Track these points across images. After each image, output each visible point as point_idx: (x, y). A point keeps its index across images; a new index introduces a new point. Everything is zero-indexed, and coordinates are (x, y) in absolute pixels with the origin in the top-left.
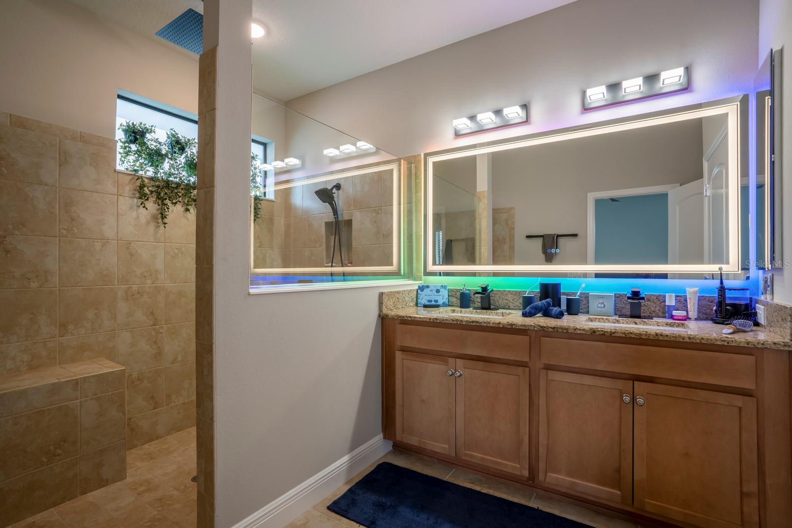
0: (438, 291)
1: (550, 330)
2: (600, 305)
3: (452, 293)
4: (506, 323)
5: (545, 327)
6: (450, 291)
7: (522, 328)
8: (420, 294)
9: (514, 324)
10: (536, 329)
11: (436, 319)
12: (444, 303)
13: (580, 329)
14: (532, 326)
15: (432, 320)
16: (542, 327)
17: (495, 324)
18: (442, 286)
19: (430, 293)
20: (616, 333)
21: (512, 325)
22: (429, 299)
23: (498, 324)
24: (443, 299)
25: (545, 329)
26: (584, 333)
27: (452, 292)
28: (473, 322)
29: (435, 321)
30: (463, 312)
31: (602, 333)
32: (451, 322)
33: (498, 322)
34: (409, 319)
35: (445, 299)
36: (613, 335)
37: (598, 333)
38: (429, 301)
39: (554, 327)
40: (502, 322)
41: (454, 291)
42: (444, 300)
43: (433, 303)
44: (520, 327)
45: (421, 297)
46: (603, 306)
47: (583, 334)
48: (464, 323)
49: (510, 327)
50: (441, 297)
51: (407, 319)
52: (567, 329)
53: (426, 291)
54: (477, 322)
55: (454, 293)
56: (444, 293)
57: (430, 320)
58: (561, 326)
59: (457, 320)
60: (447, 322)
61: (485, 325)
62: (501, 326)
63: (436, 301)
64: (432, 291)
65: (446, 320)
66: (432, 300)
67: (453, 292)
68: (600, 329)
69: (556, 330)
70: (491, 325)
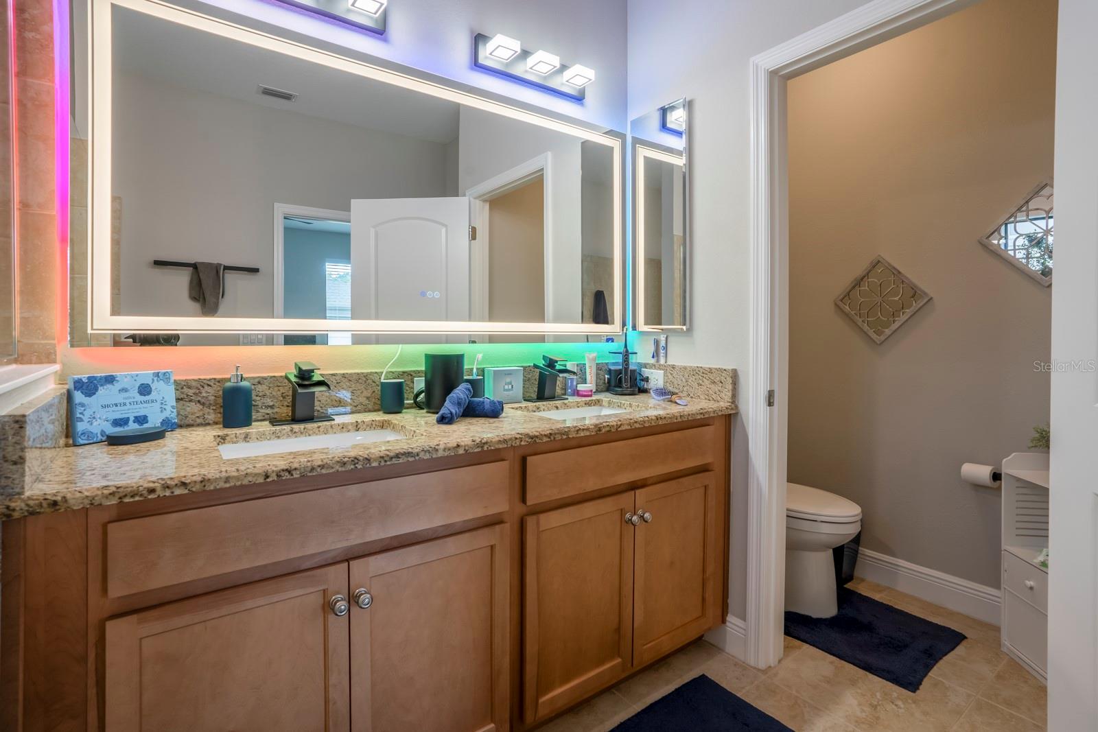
0: (145, 390)
1: (545, 439)
2: (506, 387)
3: (187, 392)
4: (470, 443)
5: (537, 437)
6: (180, 386)
7: (501, 446)
8: (82, 405)
9: (486, 443)
10: (523, 443)
11: (289, 471)
12: (165, 422)
13: (583, 430)
14: (516, 438)
15: (273, 477)
16: (532, 438)
17: (449, 450)
18: (157, 375)
19: (120, 398)
20: (622, 427)
21: (482, 444)
22: (118, 416)
23: (454, 448)
24: (163, 410)
25: (538, 441)
26: (588, 434)
27: (186, 390)
28: (397, 456)
29: (286, 476)
30: (254, 436)
31: (608, 429)
32: (337, 467)
33: (455, 445)
34: (178, 492)
35: (169, 408)
36: (619, 429)
37: (604, 430)
38: (117, 423)
39: (551, 434)
40: (463, 444)
41: (194, 384)
42: (167, 414)
43: (133, 427)
44: (497, 446)
45: (88, 413)
46: (510, 387)
47: (587, 436)
48: (375, 464)
49: (479, 450)
50: (157, 406)
51: (168, 493)
52: (567, 433)
53: (104, 393)
54: (408, 454)
55: (191, 392)
56: (166, 394)
57: (267, 476)
58: (558, 429)
59: (355, 460)
60: (324, 471)
61: (427, 456)
62: (461, 451)
63: (141, 420)
64: (124, 390)
65: (322, 467)
66: (128, 419)
67: (189, 387)
68: (604, 424)
69: (552, 438)
70: (441, 454)
